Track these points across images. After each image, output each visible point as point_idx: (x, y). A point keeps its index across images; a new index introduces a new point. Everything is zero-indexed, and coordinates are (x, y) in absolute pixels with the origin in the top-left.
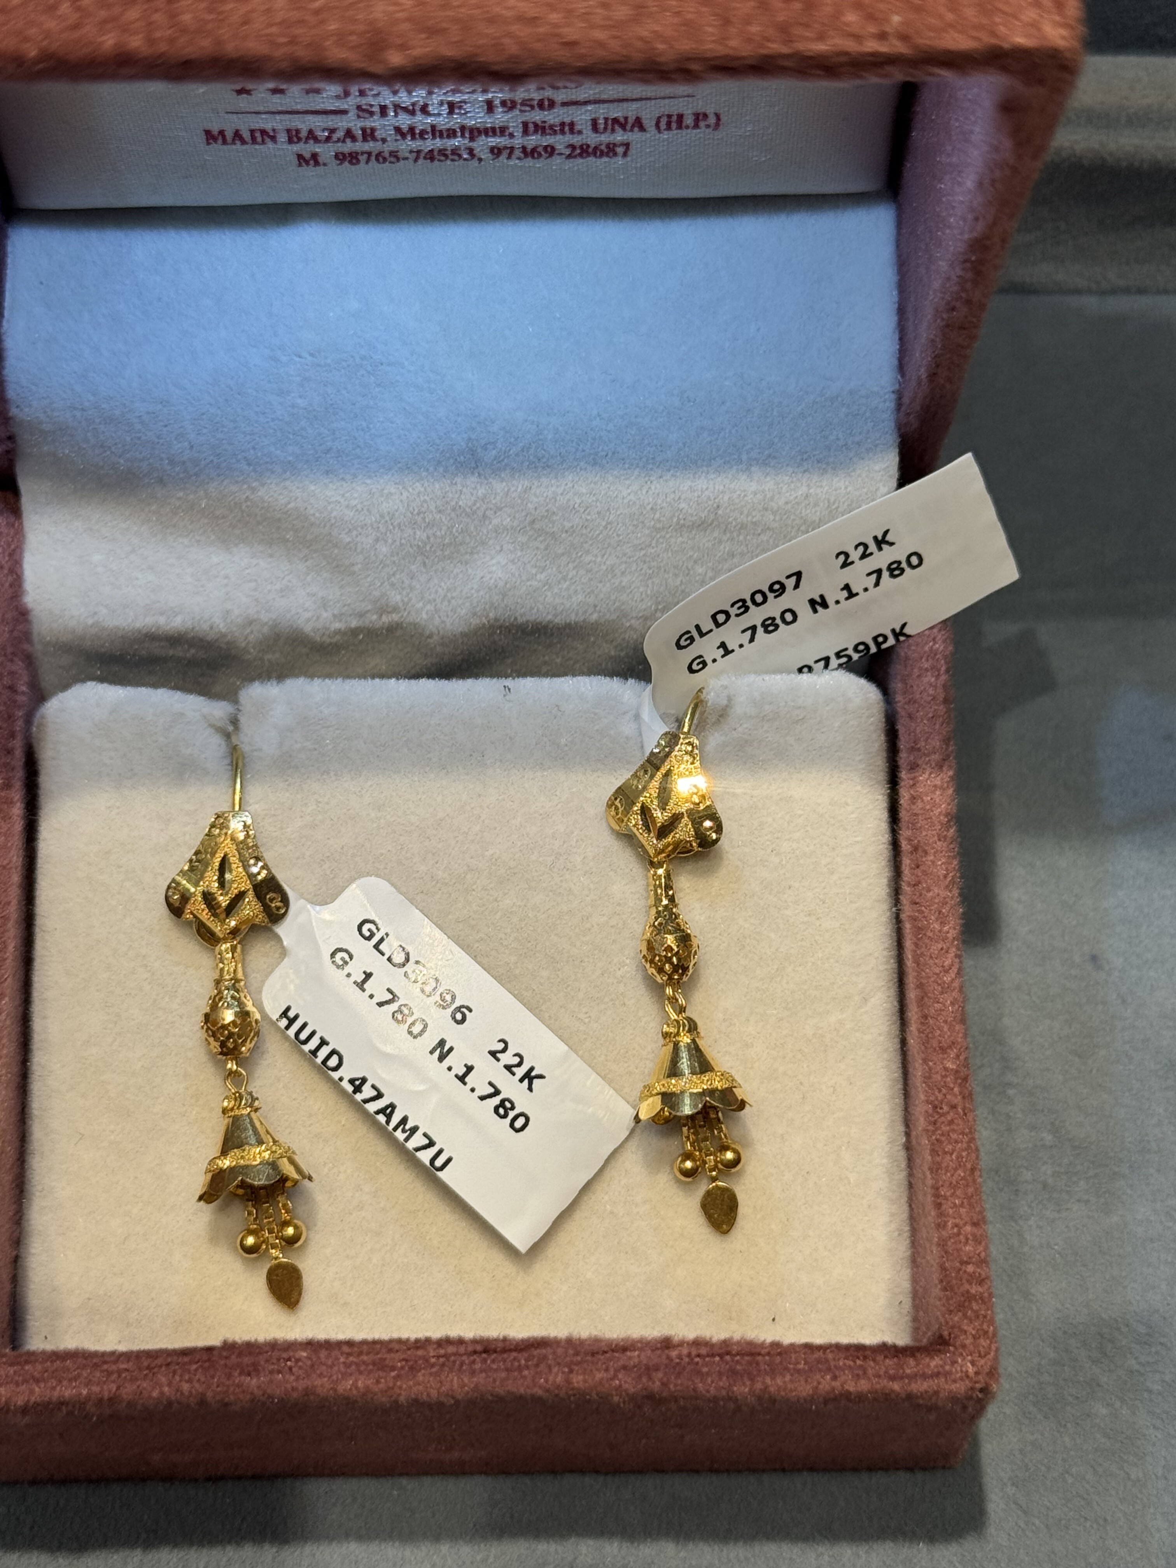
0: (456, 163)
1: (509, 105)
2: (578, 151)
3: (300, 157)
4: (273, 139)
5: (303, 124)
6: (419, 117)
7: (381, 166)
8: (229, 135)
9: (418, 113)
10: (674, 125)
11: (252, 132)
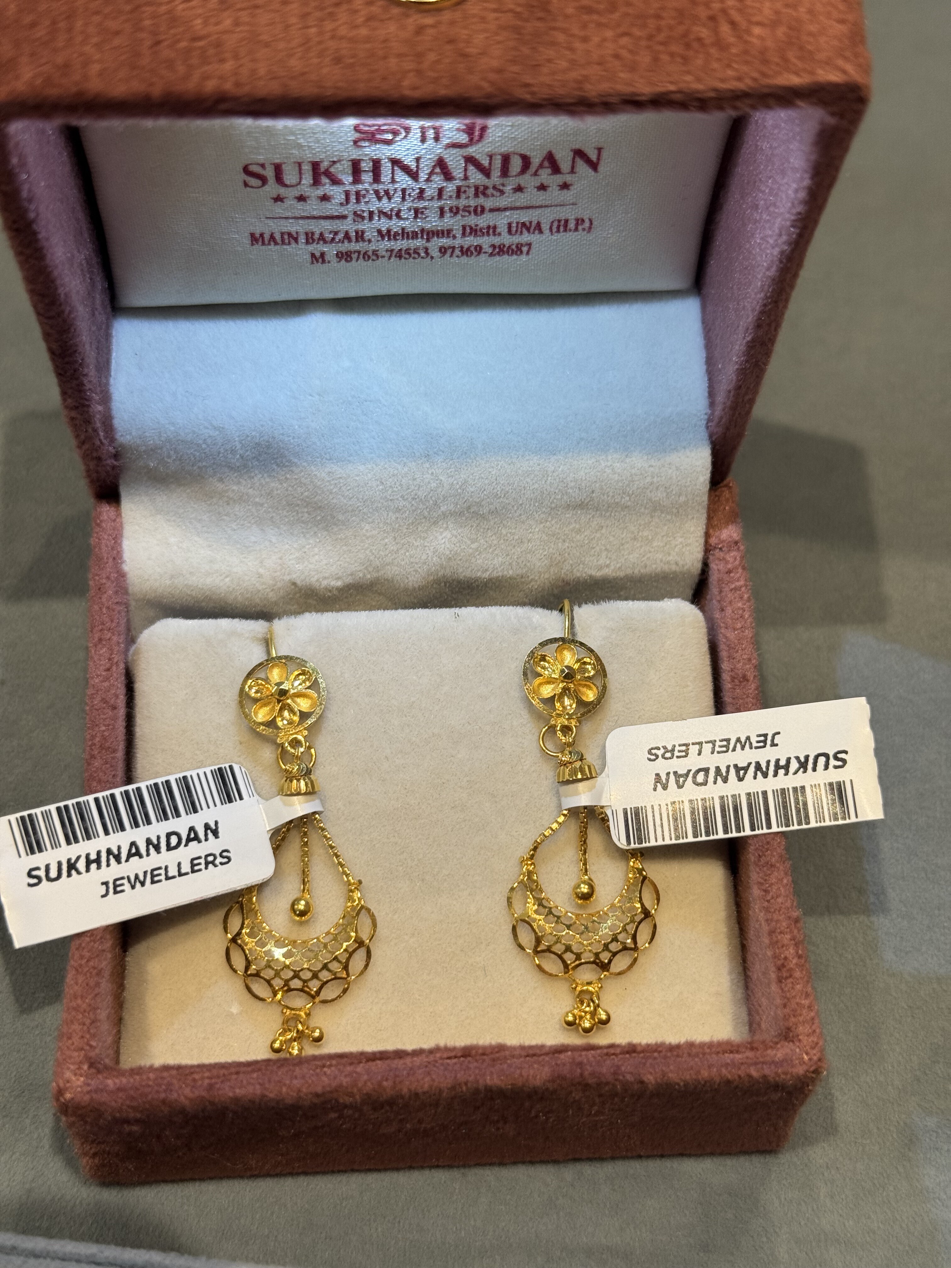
0: (416, 261)
1: (454, 210)
2: (497, 250)
3: (313, 255)
4: (296, 240)
5: (317, 227)
6: (394, 220)
7: (365, 263)
8: (267, 237)
9: (394, 217)
10: (562, 229)
11: (282, 234)
